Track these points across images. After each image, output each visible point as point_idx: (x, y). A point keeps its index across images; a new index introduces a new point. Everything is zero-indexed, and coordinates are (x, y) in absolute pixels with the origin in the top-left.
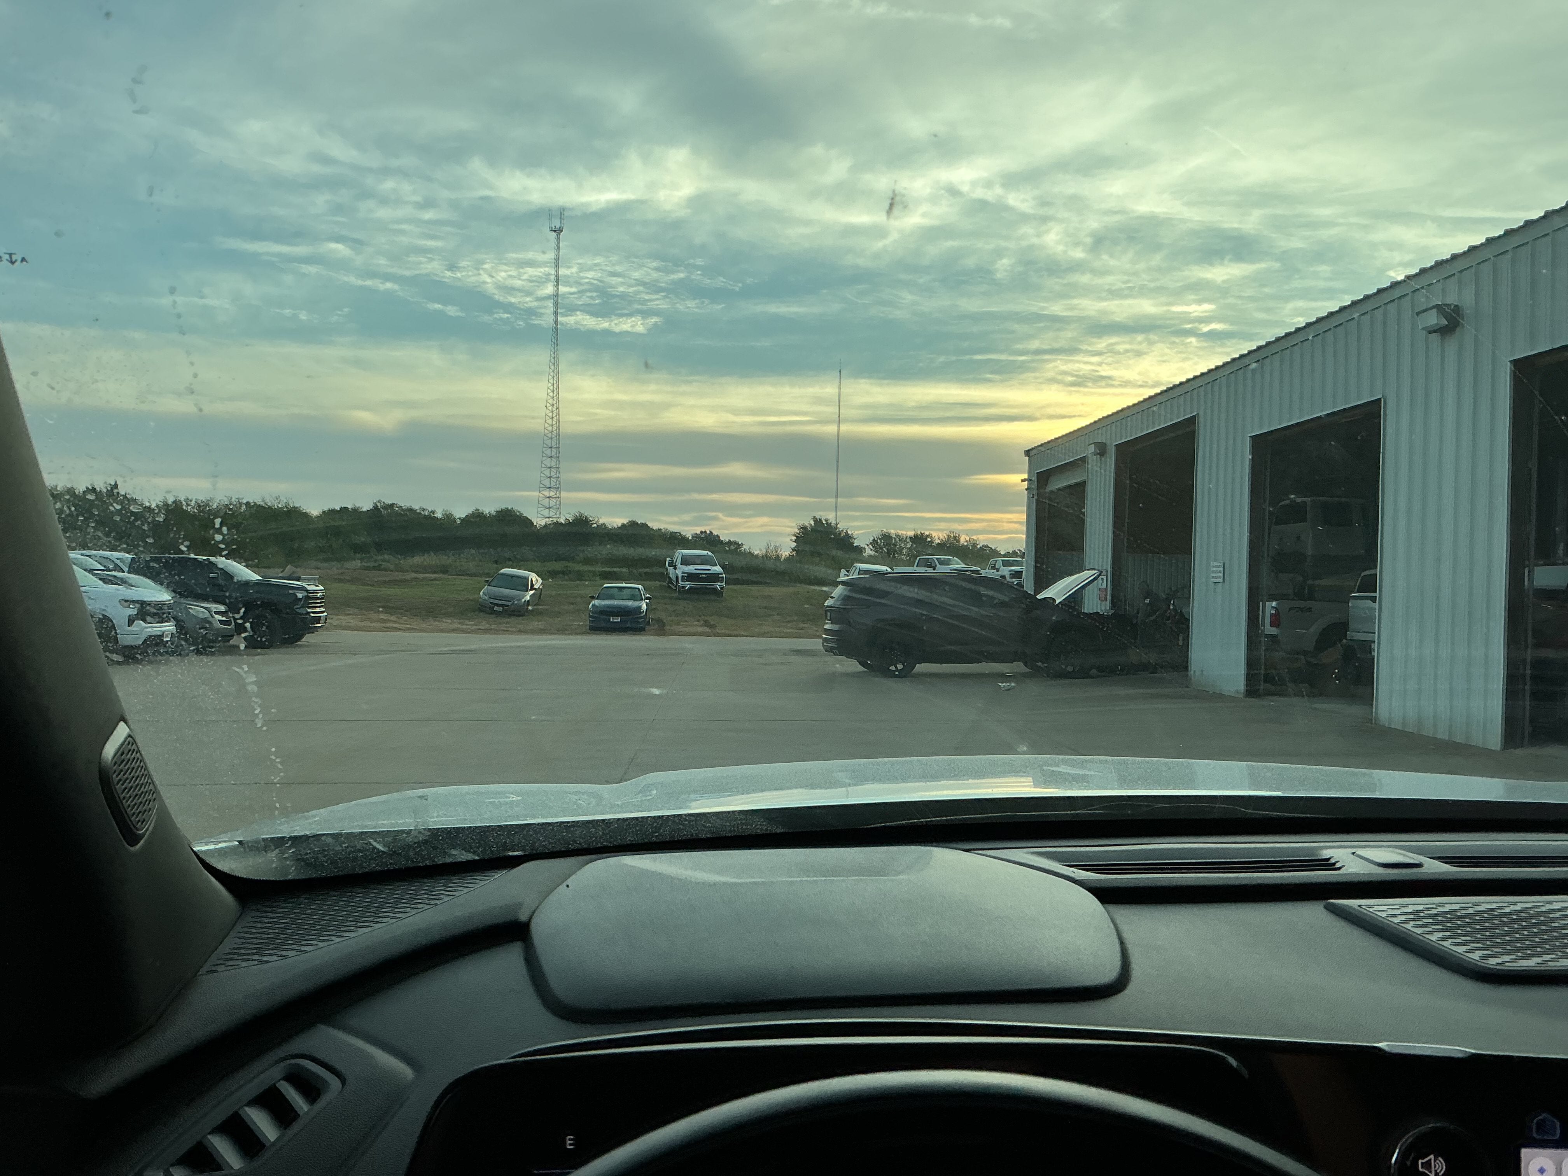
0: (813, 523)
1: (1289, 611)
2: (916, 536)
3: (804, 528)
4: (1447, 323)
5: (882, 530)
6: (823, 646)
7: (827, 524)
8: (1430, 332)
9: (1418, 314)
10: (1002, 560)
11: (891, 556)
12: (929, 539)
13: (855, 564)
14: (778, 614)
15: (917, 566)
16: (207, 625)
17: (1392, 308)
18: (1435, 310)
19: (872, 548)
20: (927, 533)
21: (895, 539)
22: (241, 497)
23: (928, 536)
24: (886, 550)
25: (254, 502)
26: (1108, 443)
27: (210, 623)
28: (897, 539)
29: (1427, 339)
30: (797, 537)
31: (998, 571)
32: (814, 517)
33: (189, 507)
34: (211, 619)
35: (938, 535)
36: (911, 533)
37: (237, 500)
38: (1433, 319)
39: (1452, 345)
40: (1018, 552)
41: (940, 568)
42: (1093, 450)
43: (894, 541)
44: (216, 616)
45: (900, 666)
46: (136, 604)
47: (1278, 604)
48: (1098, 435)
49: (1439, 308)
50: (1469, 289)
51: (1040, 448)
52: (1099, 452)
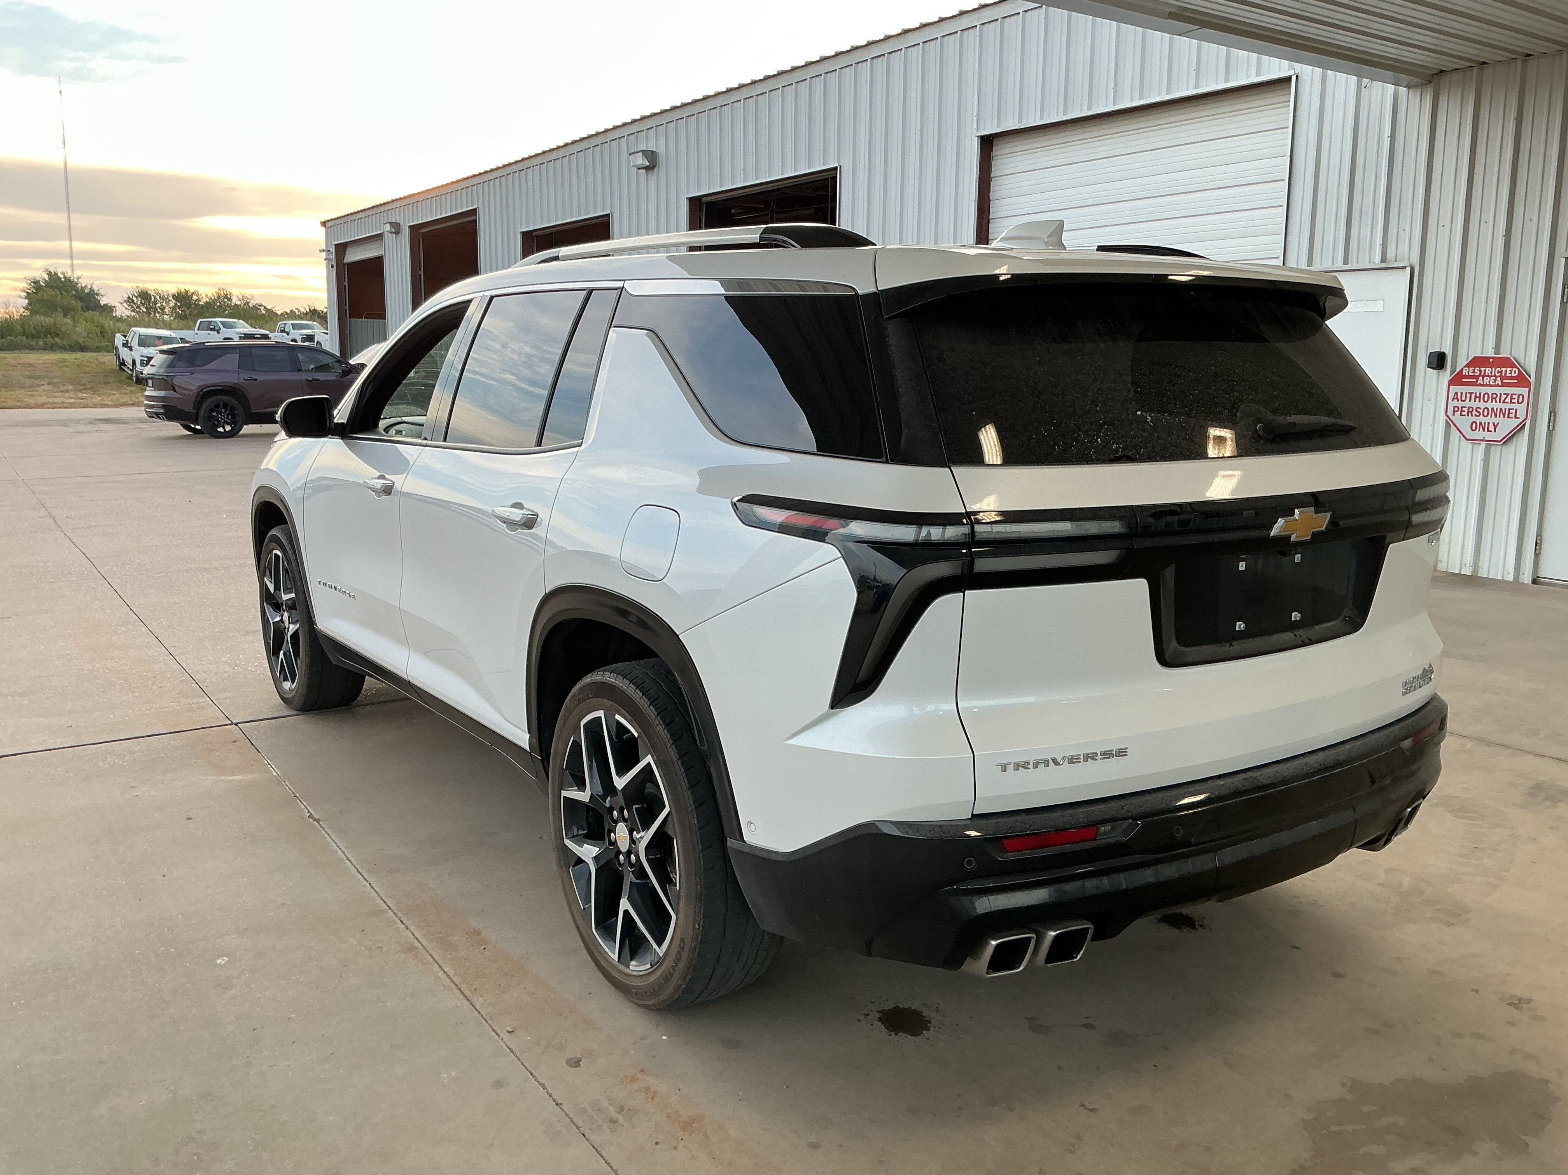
0: (46, 277)
2: (180, 294)
3: (36, 282)
4: (648, 164)
5: (138, 287)
6: (146, 412)
7: (65, 277)
8: (639, 169)
9: (630, 154)
10: (292, 324)
11: (152, 316)
12: (195, 297)
13: (133, 329)
14: (48, 384)
15: (198, 330)
17: (615, 143)
18: (641, 154)
19: (127, 306)
20: (192, 290)
21: (155, 297)
23: (193, 294)
24: (145, 310)
26: (402, 223)
28: (158, 297)
29: (637, 173)
30: (27, 293)
31: (288, 334)
32: (47, 270)
35: (205, 292)
36: (173, 289)
38: (640, 160)
39: (653, 176)
40: (297, 311)
41: (226, 332)
42: (389, 229)
43: (153, 299)
45: (228, 428)
48: (392, 215)
49: (644, 152)
50: (662, 141)
51: (336, 221)
52: (394, 231)
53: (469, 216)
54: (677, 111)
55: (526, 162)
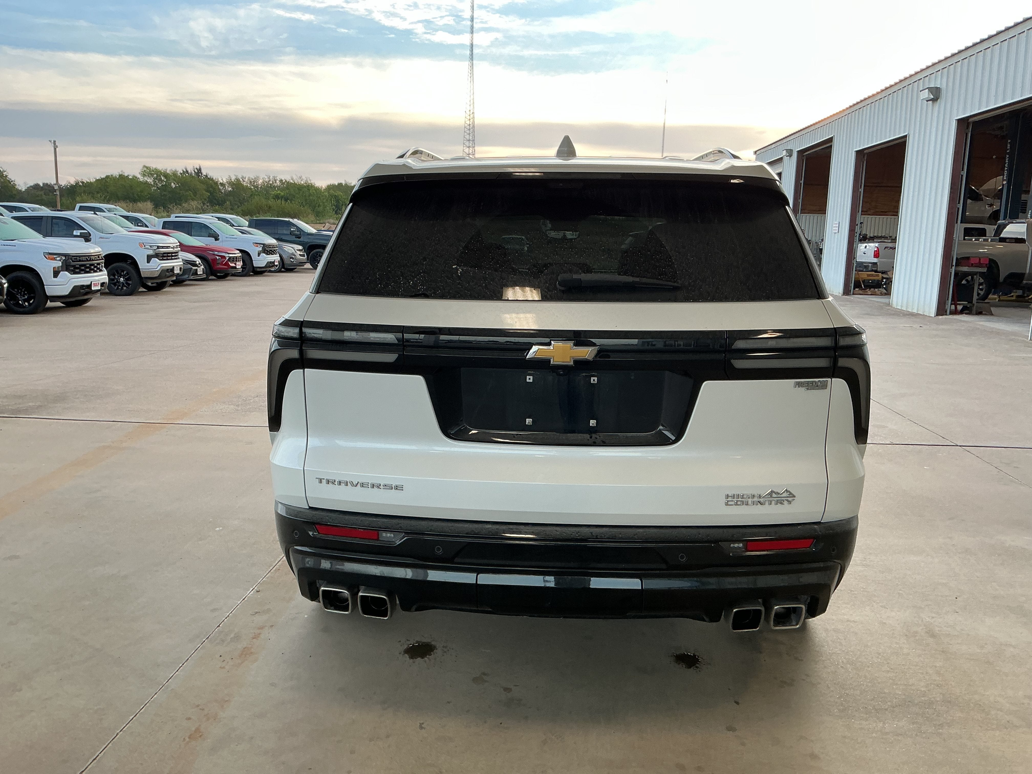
1: (885, 249)
4: (933, 97)
8: (927, 101)
9: (921, 91)
16: (294, 257)
22: (276, 176)
25: (285, 179)
26: (794, 149)
27: (295, 255)
29: (926, 104)
33: (245, 183)
34: (296, 254)
37: (273, 178)
38: (927, 95)
39: (936, 106)
42: (786, 154)
44: (298, 252)
46: (261, 245)
47: (879, 245)
48: (789, 144)
49: (929, 89)
50: (945, 80)
51: (762, 150)
52: (788, 155)
53: (827, 144)
54: (956, 57)
55: (863, 103)
